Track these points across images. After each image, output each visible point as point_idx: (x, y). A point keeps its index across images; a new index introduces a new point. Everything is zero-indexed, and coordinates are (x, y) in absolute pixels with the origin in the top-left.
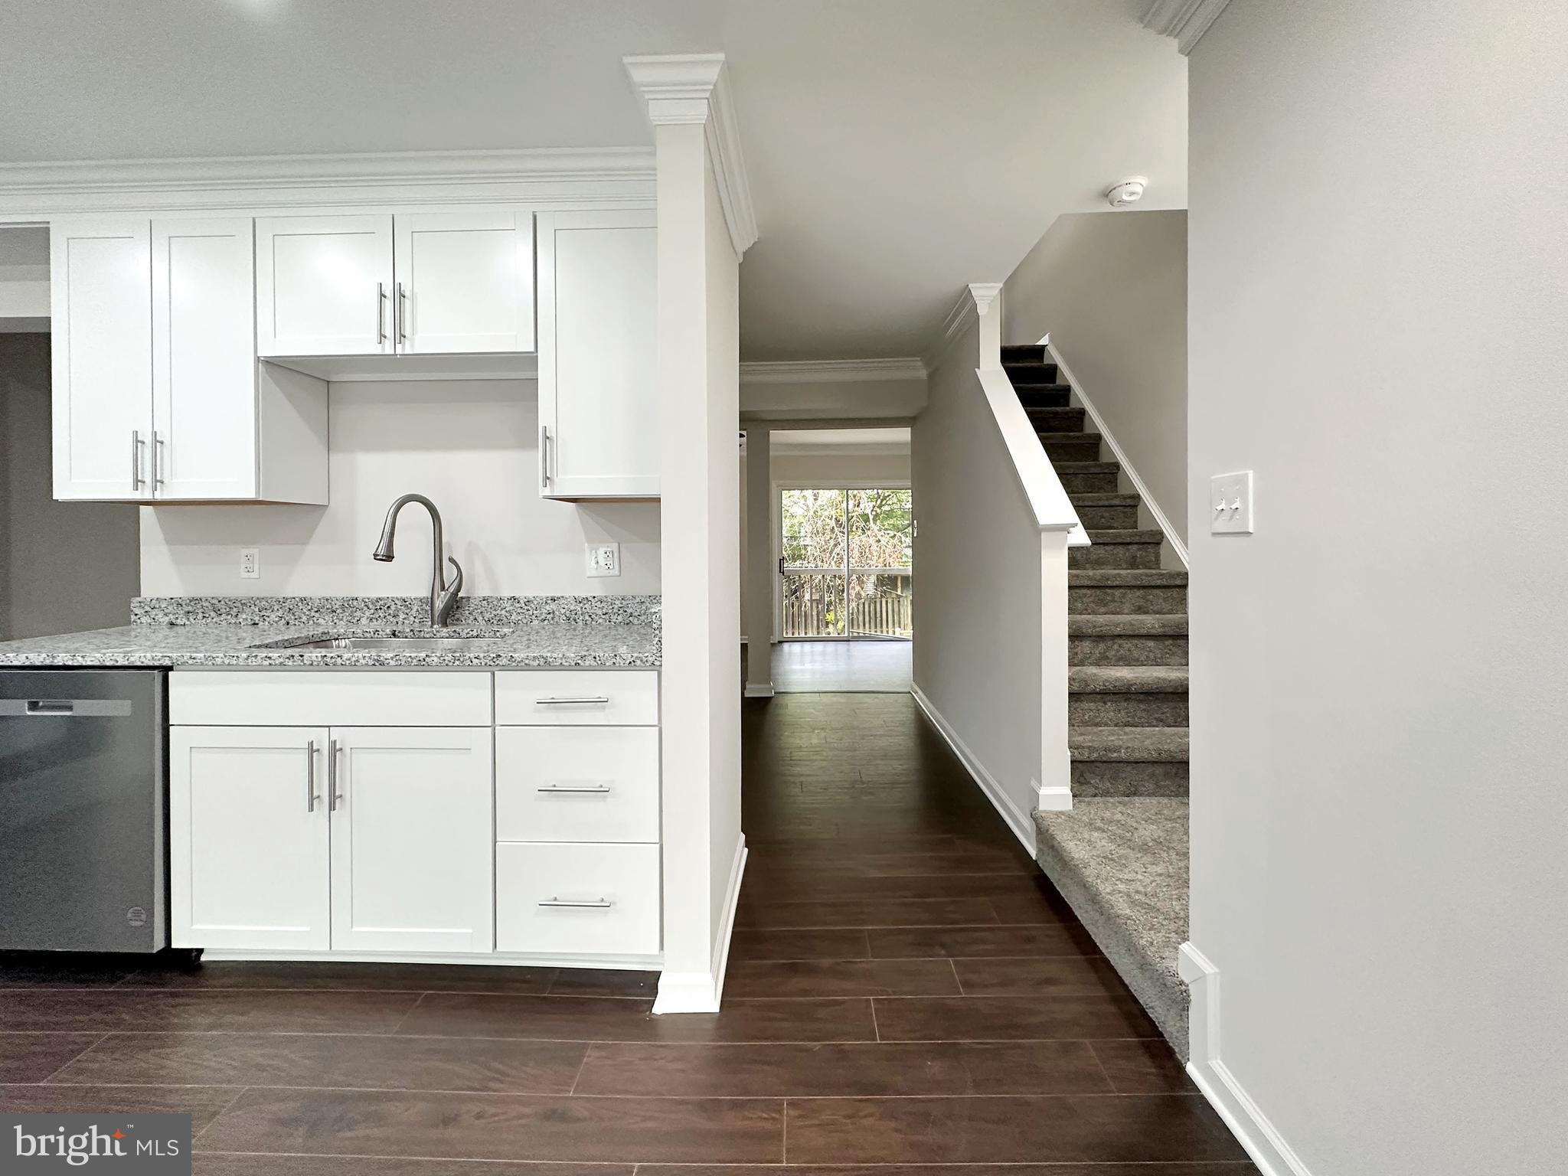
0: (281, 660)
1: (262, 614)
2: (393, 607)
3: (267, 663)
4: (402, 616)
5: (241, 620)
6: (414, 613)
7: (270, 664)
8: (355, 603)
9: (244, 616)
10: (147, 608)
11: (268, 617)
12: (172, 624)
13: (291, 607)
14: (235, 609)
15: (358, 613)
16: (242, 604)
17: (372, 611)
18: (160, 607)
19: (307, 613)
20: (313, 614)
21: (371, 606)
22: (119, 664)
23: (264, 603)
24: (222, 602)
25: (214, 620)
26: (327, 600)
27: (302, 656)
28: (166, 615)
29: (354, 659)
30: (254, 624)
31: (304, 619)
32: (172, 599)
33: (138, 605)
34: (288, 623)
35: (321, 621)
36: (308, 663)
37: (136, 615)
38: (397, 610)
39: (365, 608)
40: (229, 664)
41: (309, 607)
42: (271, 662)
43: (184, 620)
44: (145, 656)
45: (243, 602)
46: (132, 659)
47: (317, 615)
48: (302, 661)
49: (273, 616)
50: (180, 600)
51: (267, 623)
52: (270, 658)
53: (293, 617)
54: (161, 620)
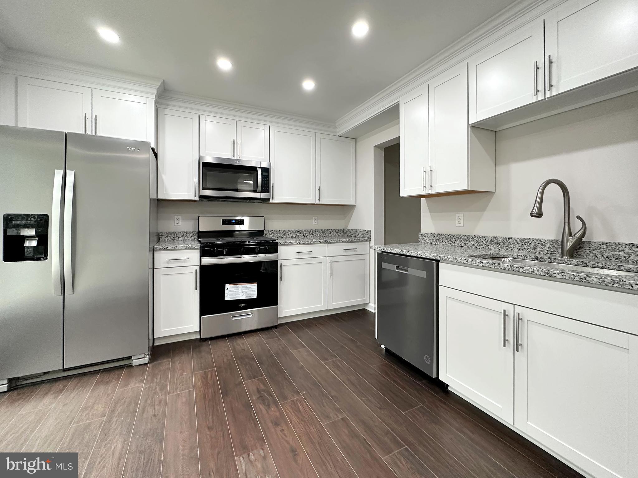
0: (488, 265)
1: (465, 242)
2: (533, 244)
3: (481, 265)
4: (539, 249)
5: (456, 244)
6: (547, 247)
7: (483, 266)
8: (510, 240)
9: (458, 243)
10: (424, 237)
11: (468, 244)
12: (431, 243)
13: (478, 240)
14: (454, 239)
15: (512, 246)
16: (457, 237)
17: (520, 245)
18: (428, 237)
19: (485, 243)
20: (488, 244)
21: (519, 243)
22: (422, 257)
23: (466, 237)
24: (449, 236)
25: (446, 243)
26: (495, 238)
27: (499, 264)
28: (429, 240)
29: (531, 270)
30: (462, 246)
31: (484, 246)
32: (431, 234)
33: (421, 235)
34: (476, 247)
35: (492, 248)
36: (503, 268)
37: (420, 239)
38: (535, 245)
39: (516, 243)
40: (463, 263)
41: (486, 241)
43: (436, 242)
44: (431, 255)
45: (457, 236)
46: (426, 255)
47: (490, 245)
48: (500, 267)
49: (469, 244)
50: (434, 234)
51: (467, 247)
52: (482, 263)
53: (478, 245)
54: (428, 242)
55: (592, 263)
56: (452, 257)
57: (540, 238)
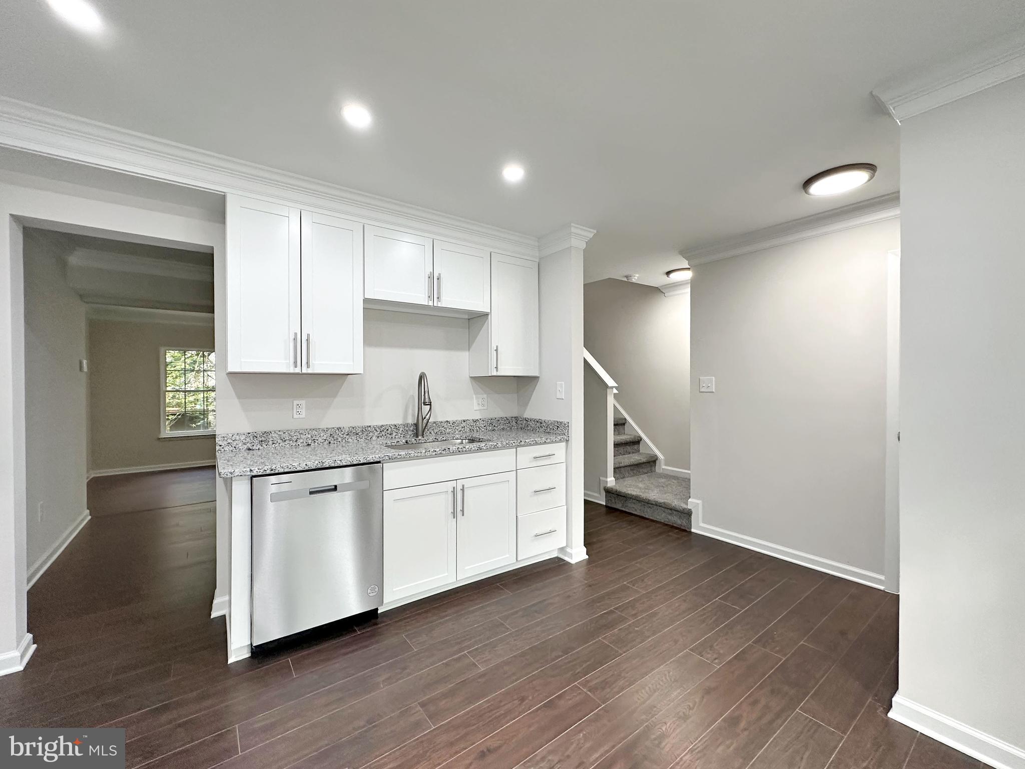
0: (440, 452)
1: (313, 439)
2: (390, 430)
3: (434, 454)
4: (394, 434)
5: (299, 443)
6: (400, 432)
7: (436, 454)
8: (369, 428)
9: (301, 441)
10: (229, 441)
11: (317, 440)
12: (249, 449)
13: (332, 433)
14: (295, 437)
15: (371, 434)
16: (300, 434)
17: (379, 432)
18: (240, 439)
19: (342, 436)
20: (345, 436)
21: (378, 430)
22: (361, 462)
23: (315, 432)
24: (286, 433)
25: (280, 445)
26: (353, 428)
28: (245, 444)
30: (308, 445)
31: (340, 439)
32: (249, 433)
33: (222, 439)
34: (330, 443)
35: (350, 440)
36: (452, 452)
37: (220, 446)
38: (392, 431)
39: (375, 431)
40: (417, 456)
41: (343, 433)
42: (436, 453)
43: (259, 446)
45: (300, 432)
47: (347, 437)
48: (449, 451)
49: (320, 439)
50: (255, 434)
51: (316, 444)
52: (435, 451)
53: (333, 439)
54: (241, 448)
55: (440, 438)
56: (404, 453)
57: (395, 423)
